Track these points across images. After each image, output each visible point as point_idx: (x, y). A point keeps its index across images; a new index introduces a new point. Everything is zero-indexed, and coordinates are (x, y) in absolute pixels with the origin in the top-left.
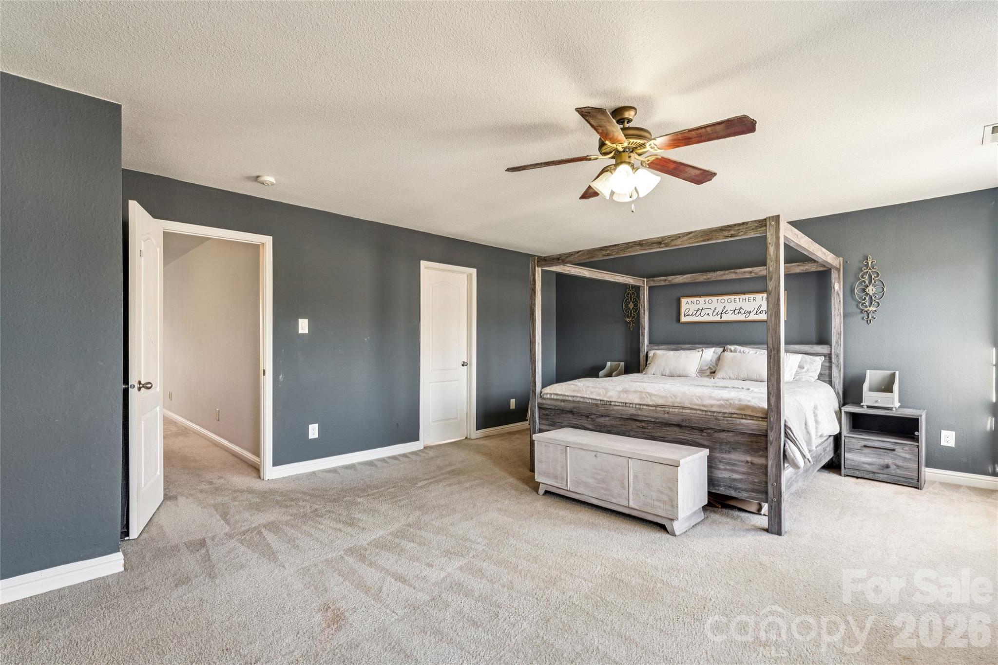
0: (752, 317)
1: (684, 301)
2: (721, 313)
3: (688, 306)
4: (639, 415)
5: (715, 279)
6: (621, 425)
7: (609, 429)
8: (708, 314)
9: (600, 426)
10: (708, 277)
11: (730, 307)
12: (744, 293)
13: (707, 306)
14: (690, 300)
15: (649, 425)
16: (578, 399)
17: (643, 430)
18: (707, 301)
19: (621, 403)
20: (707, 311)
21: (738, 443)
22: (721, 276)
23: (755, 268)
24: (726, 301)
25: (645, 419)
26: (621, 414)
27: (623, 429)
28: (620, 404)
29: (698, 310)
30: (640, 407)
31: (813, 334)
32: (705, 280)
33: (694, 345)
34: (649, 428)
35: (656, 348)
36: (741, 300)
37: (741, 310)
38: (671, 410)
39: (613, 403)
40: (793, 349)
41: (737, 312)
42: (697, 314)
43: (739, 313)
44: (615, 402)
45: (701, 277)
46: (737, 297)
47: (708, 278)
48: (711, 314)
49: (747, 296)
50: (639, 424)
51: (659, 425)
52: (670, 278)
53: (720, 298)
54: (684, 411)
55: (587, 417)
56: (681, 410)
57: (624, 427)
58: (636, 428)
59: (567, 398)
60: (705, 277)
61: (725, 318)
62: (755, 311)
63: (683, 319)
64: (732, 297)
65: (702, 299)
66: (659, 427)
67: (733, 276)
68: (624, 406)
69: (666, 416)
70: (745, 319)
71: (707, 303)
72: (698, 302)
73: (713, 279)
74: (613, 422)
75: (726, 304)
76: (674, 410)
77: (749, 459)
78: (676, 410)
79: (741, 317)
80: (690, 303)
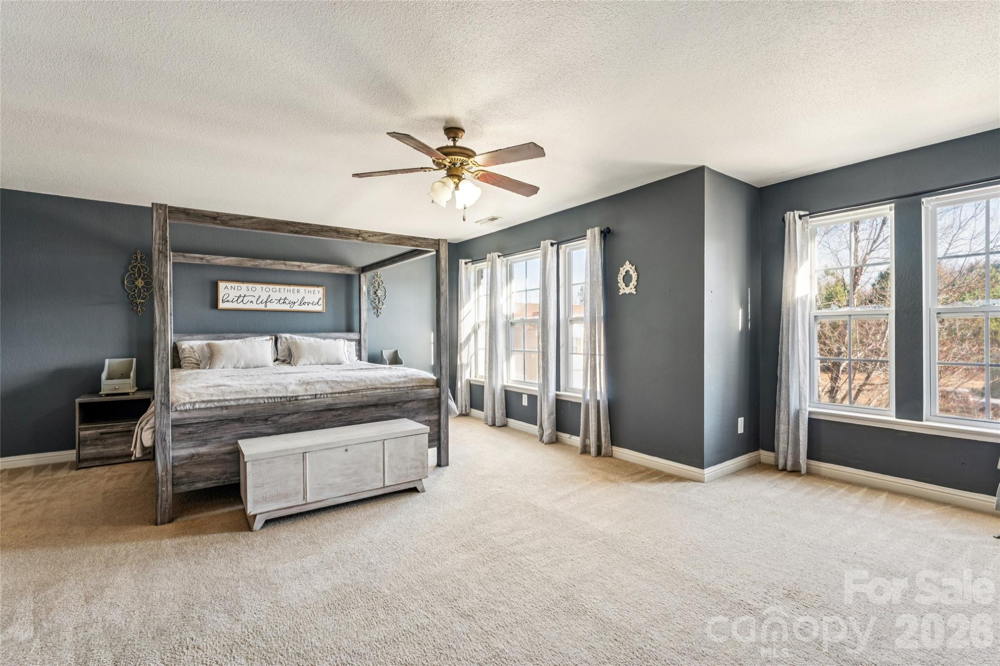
0: (296, 307)
1: (222, 285)
2: (266, 302)
3: (226, 291)
4: (337, 404)
5: (265, 267)
6: (313, 419)
7: (297, 427)
8: (252, 302)
9: (285, 427)
10: (257, 263)
11: (275, 296)
12: (289, 284)
13: (250, 293)
14: (229, 285)
15: (346, 411)
16: (247, 402)
17: (340, 418)
18: (250, 288)
19: (310, 395)
20: (251, 299)
21: (420, 408)
22: (271, 264)
23: (303, 263)
24: (271, 290)
25: (343, 407)
26: (316, 407)
27: (317, 422)
28: (309, 397)
29: (240, 296)
30: (332, 396)
31: (343, 324)
32: (253, 266)
33: (240, 334)
34: (346, 414)
35: (188, 338)
36: (286, 290)
37: (286, 300)
38: (364, 393)
39: (301, 398)
40: (333, 336)
41: (282, 301)
42: (239, 301)
43: (284, 303)
44: (302, 396)
45: (248, 263)
46: (282, 287)
47: (256, 265)
48: (254, 302)
49: (292, 288)
50: (334, 413)
51: (356, 409)
52: (208, 257)
53: (265, 286)
54: (376, 391)
55: (266, 420)
56: (373, 392)
57: (317, 420)
58: (332, 418)
59: (227, 403)
60: (253, 263)
61: (270, 306)
62: (299, 302)
63: (221, 305)
64: (277, 287)
65: (244, 286)
66: (356, 411)
67: (283, 267)
68: (313, 399)
69: (365, 399)
70: (289, 309)
71: (250, 289)
72: (239, 288)
73: (262, 266)
74: (303, 418)
75: (271, 293)
76: (367, 393)
77: (427, 418)
78: (369, 392)
79: (286, 307)
80: (229, 288)
